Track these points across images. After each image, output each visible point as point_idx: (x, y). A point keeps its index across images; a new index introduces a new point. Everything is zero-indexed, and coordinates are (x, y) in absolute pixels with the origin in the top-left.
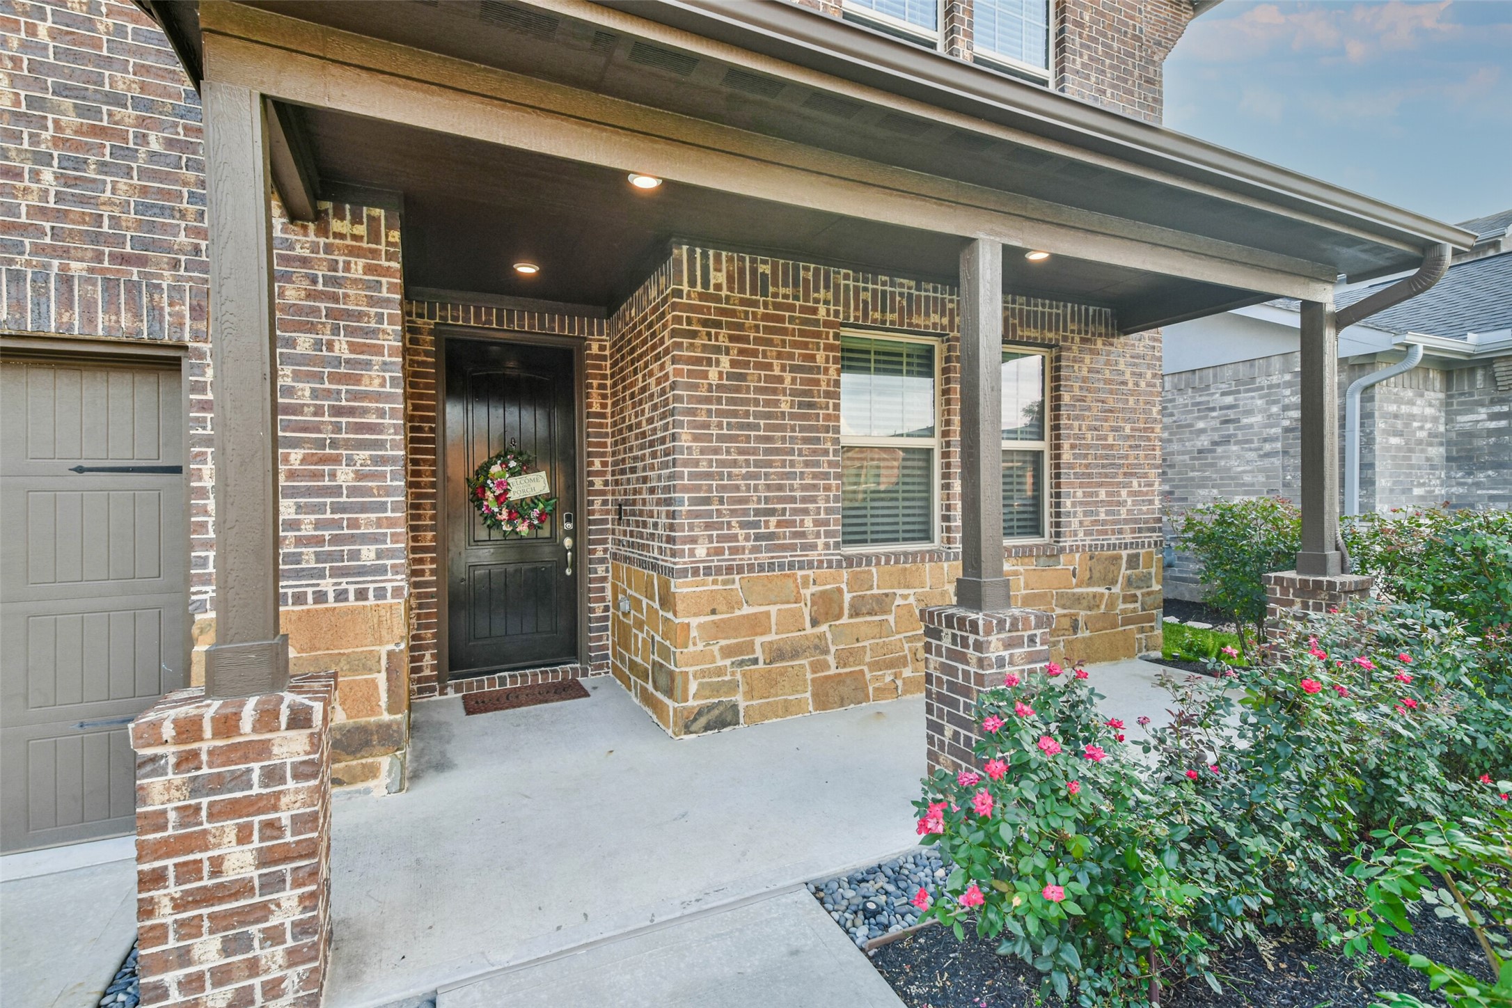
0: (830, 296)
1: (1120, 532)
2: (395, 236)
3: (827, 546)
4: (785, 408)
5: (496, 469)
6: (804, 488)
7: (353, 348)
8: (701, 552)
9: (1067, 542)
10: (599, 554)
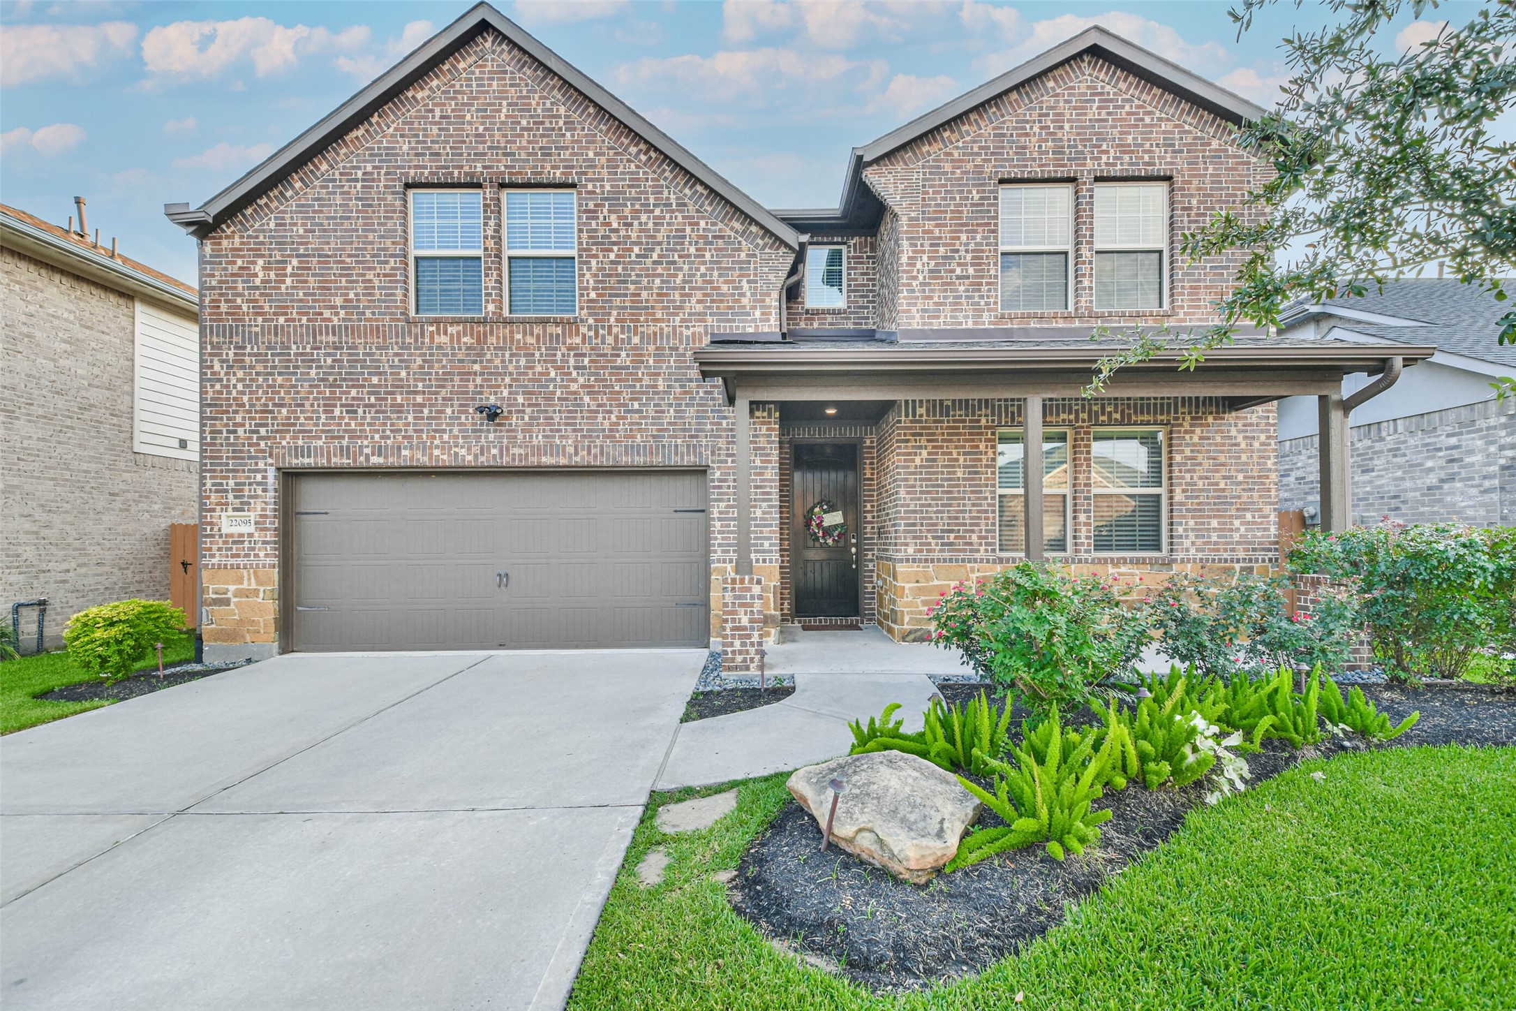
0: (989, 412)
2: (777, 414)
3: (986, 551)
4: (960, 475)
5: (817, 510)
6: (971, 518)
7: (762, 462)
8: (911, 550)
10: (870, 557)
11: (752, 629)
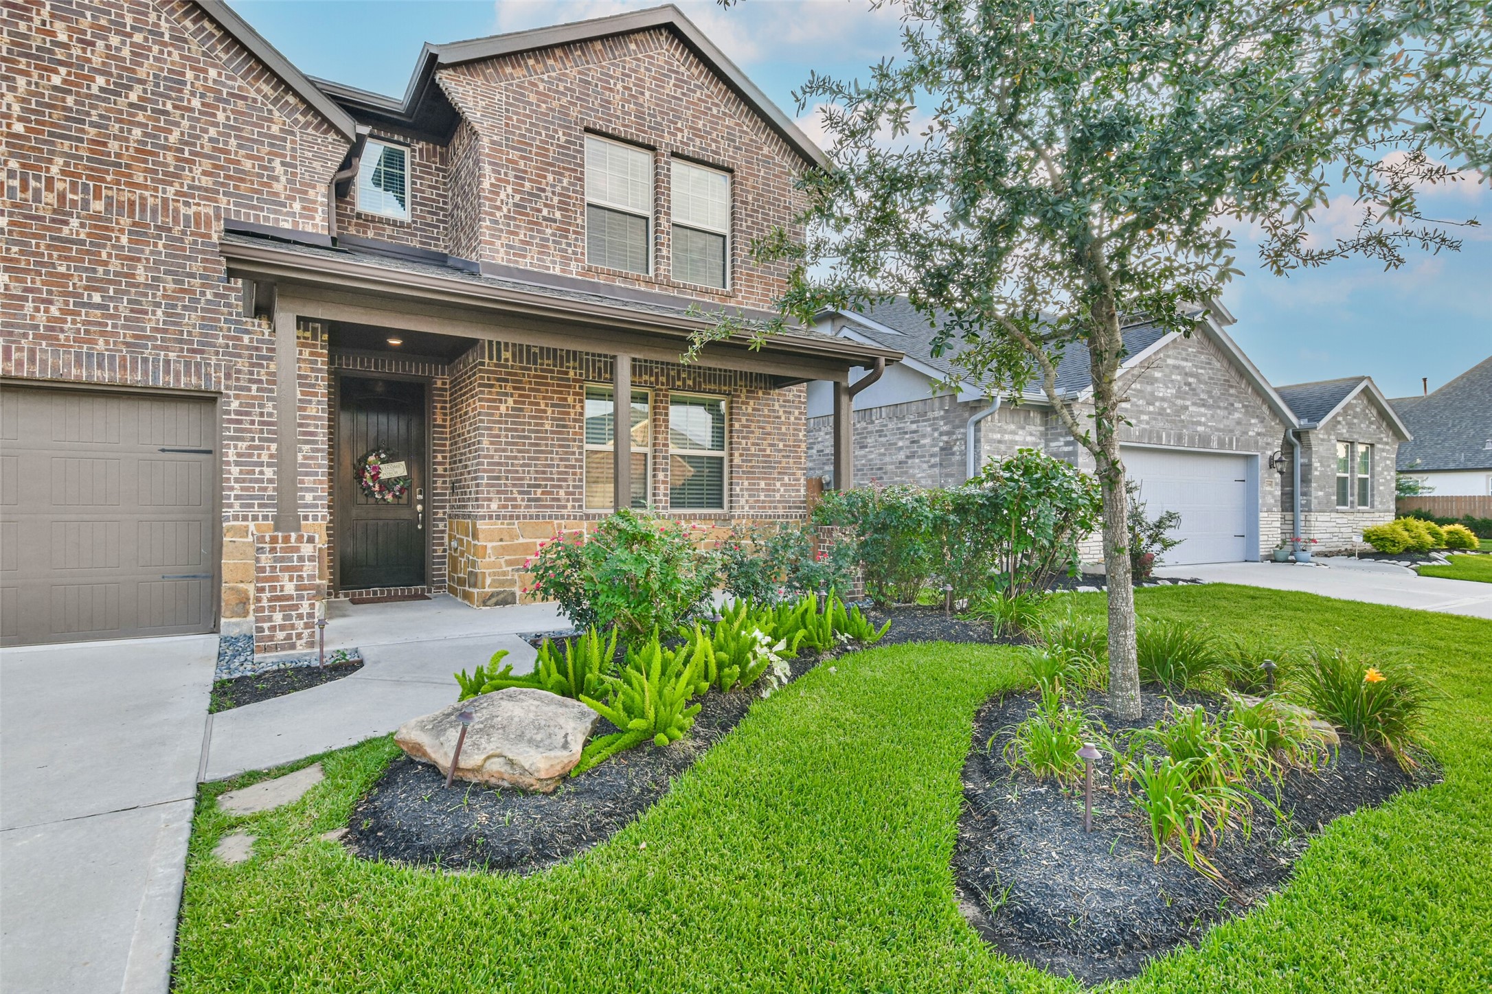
0: (577, 365)
1: (775, 508)
2: (326, 337)
3: (574, 507)
4: (547, 427)
5: (372, 458)
6: (559, 473)
7: (304, 394)
8: (494, 506)
9: (736, 512)
10: (440, 515)
11: (301, 598)
